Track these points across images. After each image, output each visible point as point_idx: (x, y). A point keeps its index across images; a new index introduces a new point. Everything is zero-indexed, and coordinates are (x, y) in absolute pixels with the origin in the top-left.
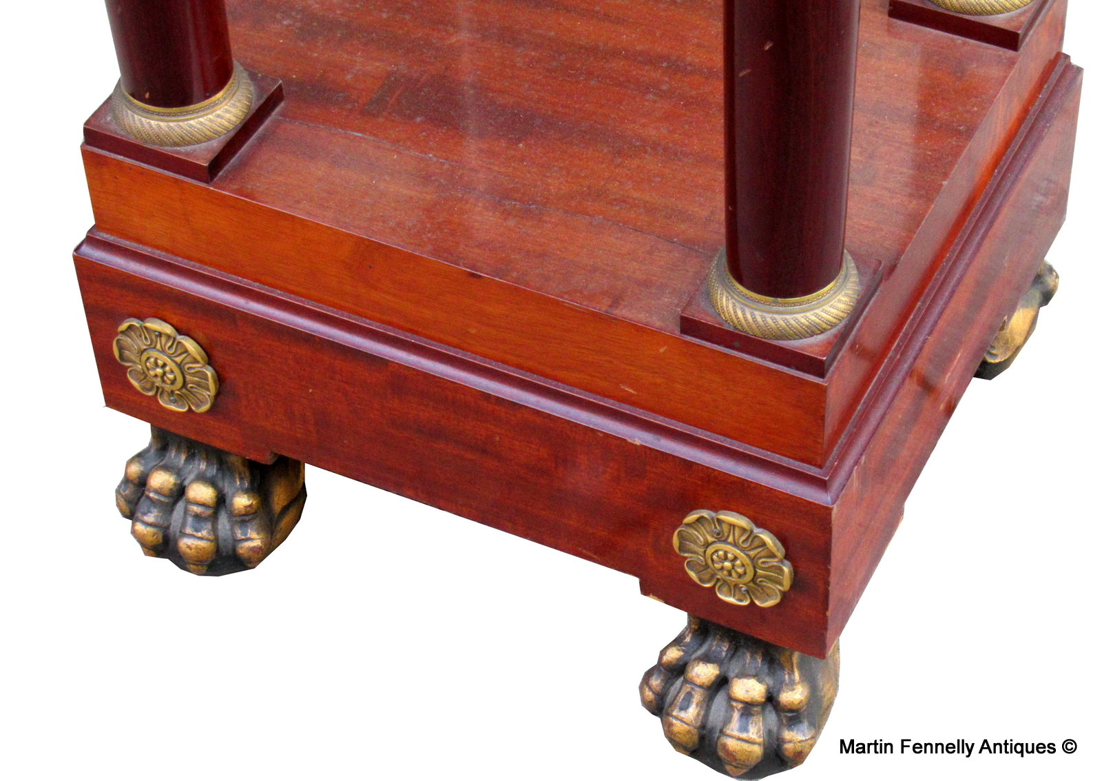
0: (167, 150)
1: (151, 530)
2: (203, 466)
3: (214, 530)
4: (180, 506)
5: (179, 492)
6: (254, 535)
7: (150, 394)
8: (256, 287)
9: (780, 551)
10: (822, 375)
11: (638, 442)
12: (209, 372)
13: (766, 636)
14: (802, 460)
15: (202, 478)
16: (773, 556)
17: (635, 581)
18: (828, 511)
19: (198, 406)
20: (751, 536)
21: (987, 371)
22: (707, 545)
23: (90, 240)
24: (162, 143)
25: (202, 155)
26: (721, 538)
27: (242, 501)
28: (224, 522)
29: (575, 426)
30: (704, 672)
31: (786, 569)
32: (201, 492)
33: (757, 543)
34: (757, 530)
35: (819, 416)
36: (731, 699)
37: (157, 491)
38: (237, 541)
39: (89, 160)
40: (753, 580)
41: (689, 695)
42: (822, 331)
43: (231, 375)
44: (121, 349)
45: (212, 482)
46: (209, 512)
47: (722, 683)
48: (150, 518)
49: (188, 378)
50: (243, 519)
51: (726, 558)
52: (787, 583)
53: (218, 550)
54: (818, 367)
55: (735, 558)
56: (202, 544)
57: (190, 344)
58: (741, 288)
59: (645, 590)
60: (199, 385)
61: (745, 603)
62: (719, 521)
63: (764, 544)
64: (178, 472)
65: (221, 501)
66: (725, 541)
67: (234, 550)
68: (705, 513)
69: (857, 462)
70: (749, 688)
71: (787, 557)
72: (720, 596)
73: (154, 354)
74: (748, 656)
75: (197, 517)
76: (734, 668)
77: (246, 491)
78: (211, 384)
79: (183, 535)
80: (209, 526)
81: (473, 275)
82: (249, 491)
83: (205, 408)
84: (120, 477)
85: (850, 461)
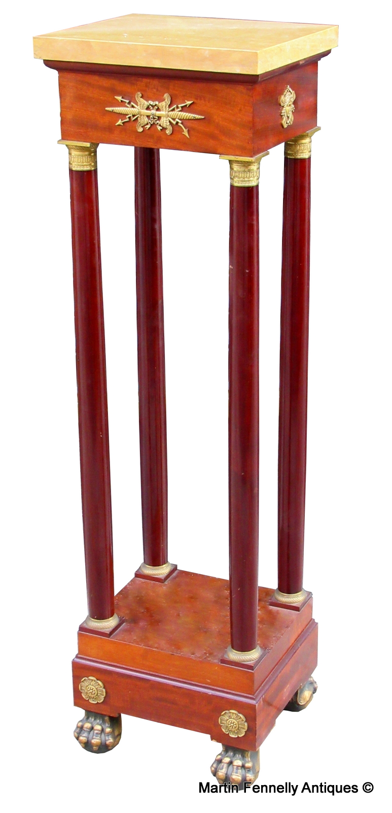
0: (102, 631)
1: (85, 738)
2: (98, 721)
3: (101, 737)
4: (92, 732)
5: (92, 728)
6: (111, 739)
7: (87, 699)
8: (118, 665)
9: (245, 720)
10: (253, 670)
11: (210, 694)
12: (104, 690)
13: (241, 747)
14: (249, 694)
15: (98, 724)
16: (243, 721)
17: (208, 736)
18: (255, 705)
19: (100, 701)
20: (238, 716)
21: (293, 706)
22: (227, 720)
23: (77, 657)
24: (98, 629)
25: (107, 631)
26: (230, 717)
27: (108, 730)
28: (103, 735)
29: (195, 691)
30: (227, 760)
31: (246, 724)
32: (99, 727)
33: (239, 717)
34: (239, 714)
35: (252, 681)
36: (233, 766)
37: (86, 728)
38: (106, 740)
39: (79, 635)
40: (238, 729)
41: (223, 766)
42: (253, 660)
43: (108, 691)
44: (81, 687)
45: (101, 725)
46: (100, 732)
47: (231, 763)
48: (84, 735)
49: (99, 692)
50: (108, 734)
51: (232, 723)
52: (246, 728)
53: (101, 743)
54: (251, 667)
55: (234, 722)
56: (98, 741)
57: (100, 683)
58: (235, 651)
59: (212, 739)
60: (101, 694)
61: (236, 737)
62: (230, 713)
63: (241, 718)
64: (91, 723)
65: (103, 730)
66: (231, 718)
67: (105, 743)
68: (227, 711)
69: (262, 696)
70: (238, 762)
71: (246, 721)
72: (230, 735)
73: (90, 686)
74: (237, 755)
75: (97, 733)
76: (234, 759)
77: (109, 727)
78: (104, 694)
79: (93, 738)
80: (99, 735)
81: (172, 654)
82: (110, 727)
83: (102, 701)
84: (75, 727)
85: (260, 696)
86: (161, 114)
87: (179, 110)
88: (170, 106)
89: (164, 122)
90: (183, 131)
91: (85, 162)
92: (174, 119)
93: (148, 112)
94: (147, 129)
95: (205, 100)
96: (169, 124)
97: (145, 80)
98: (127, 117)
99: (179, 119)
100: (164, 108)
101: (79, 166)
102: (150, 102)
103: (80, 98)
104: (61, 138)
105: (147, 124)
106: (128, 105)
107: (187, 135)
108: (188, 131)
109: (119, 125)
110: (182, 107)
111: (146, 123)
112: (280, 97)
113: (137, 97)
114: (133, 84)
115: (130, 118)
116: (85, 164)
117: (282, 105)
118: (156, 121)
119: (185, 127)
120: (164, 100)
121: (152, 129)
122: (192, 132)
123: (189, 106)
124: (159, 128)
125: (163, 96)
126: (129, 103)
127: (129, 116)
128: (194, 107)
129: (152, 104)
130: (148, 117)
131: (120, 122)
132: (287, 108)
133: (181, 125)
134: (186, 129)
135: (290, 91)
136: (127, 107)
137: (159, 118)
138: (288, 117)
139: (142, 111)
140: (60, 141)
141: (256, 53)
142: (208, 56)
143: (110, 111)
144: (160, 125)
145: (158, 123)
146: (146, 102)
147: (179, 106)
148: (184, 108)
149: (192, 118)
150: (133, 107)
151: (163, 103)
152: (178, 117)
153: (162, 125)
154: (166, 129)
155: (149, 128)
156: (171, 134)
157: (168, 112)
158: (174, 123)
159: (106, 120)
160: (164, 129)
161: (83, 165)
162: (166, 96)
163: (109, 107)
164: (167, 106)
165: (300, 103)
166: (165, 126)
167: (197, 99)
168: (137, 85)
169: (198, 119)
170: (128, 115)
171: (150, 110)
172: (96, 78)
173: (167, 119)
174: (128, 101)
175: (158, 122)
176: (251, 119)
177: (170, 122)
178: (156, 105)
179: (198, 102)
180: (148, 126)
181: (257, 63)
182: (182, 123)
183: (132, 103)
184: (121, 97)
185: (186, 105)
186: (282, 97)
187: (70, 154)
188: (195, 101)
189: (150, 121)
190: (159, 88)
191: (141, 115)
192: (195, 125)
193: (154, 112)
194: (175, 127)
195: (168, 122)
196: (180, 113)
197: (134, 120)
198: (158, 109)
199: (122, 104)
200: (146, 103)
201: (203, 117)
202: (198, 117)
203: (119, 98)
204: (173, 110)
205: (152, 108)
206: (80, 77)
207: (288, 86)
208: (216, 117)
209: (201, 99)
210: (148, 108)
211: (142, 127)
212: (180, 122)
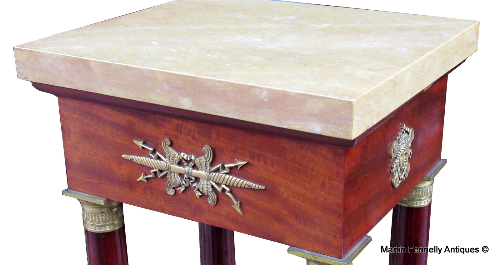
86: (200, 174)
87: (225, 172)
88: (212, 164)
89: (205, 186)
90: (233, 203)
91: (102, 221)
92: (219, 185)
93: (181, 168)
94: (180, 192)
95: (266, 163)
96: (211, 190)
97: (175, 122)
98: (152, 171)
99: (226, 185)
100: (203, 166)
101: (93, 227)
102: (182, 154)
103: (87, 136)
104: (67, 187)
105: (180, 186)
106: (151, 155)
107: (239, 210)
108: (241, 204)
109: (141, 181)
110: (230, 168)
111: (178, 184)
112: (391, 145)
113: (165, 145)
114: (158, 125)
115: (155, 173)
116: (102, 224)
117: (393, 156)
118: (193, 183)
119: (235, 198)
120: (203, 154)
121: (188, 192)
122: (247, 207)
123: (241, 168)
124: (198, 194)
125: (202, 148)
126: (154, 152)
127: (154, 171)
128: (250, 170)
129: (185, 157)
130: (181, 175)
131: (142, 178)
132: (401, 158)
133: (229, 194)
134: (237, 201)
135: (407, 132)
136: (151, 158)
137: (197, 179)
138: (402, 170)
139: (172, 165)
140: (66, 190)
141: (350, 103)
142: (266, 100)
143: (128, 160)
144: (198, 190)
145: (195, 187)
146: (177, 154)
147: (226, 166)
148: (233, 170)
149: (246, 186)
150: (159, 158)
151: (202, 159)
152: (224, 182)
153: (201, 190)
154: (207, 196)
155: (183, 191)
156: (215, 205)
157: (210, 172)
158: (219, 190)
159: (123, 171)
160: (204, 196)
161: (99, 226)
162: (206, 148)
163: (127, 154)
164: (208, 165)
165: (420, 142)
166: (205, 191)
167: (253, 159)
168: (164, 127)
169: (254, 190)
170: (153, 169)
171: (184, 166)
172: (108, 110)
173: (209, 183)
174: (151, 149)
175: (195, 185)
176: (340, 201)
177: (213, 187)
178: (191, 160)
179: (256, 162)
180: (182, 189)
181: (351, 120)
182: (231, 192)
183: (157, 153)
184: (142, 142)
185: (237, 166)
186: (395, 144)
187: (83, 209)
188: (251, 161)
189: (184, 182)
190: (196, 136)
191: (171, 172)
192: (251, 197)
193: (188, 169)
194: (220, 196)
195: (210, 187)
196: (228, 176)
197: (162, 177)
198: (194, 167)
199: (143, 152)
200: (178, 156)
201: (263, 188)
202: (254, 185)
203: (140, 144)
204: (217, 171)
205: (185, 164)
206: (85, 106)
207: (404, 125)
208: (282, 189)
209: (259, 160)
210: (180, 163)
211: (173, 188)
212: (228, 189)
